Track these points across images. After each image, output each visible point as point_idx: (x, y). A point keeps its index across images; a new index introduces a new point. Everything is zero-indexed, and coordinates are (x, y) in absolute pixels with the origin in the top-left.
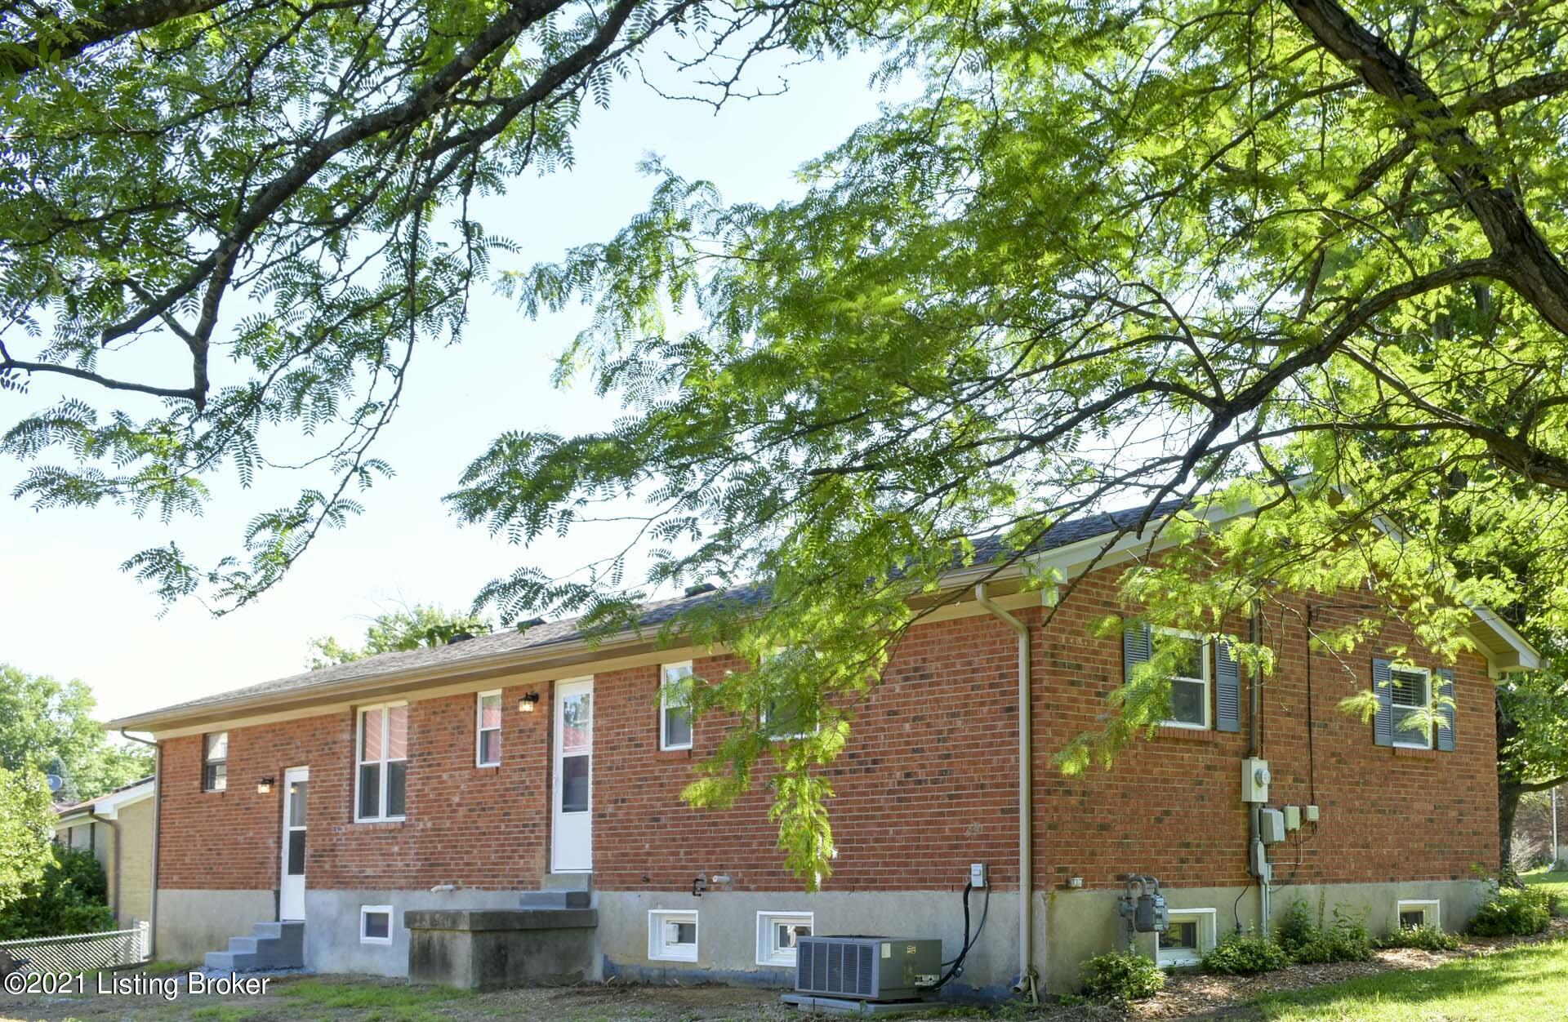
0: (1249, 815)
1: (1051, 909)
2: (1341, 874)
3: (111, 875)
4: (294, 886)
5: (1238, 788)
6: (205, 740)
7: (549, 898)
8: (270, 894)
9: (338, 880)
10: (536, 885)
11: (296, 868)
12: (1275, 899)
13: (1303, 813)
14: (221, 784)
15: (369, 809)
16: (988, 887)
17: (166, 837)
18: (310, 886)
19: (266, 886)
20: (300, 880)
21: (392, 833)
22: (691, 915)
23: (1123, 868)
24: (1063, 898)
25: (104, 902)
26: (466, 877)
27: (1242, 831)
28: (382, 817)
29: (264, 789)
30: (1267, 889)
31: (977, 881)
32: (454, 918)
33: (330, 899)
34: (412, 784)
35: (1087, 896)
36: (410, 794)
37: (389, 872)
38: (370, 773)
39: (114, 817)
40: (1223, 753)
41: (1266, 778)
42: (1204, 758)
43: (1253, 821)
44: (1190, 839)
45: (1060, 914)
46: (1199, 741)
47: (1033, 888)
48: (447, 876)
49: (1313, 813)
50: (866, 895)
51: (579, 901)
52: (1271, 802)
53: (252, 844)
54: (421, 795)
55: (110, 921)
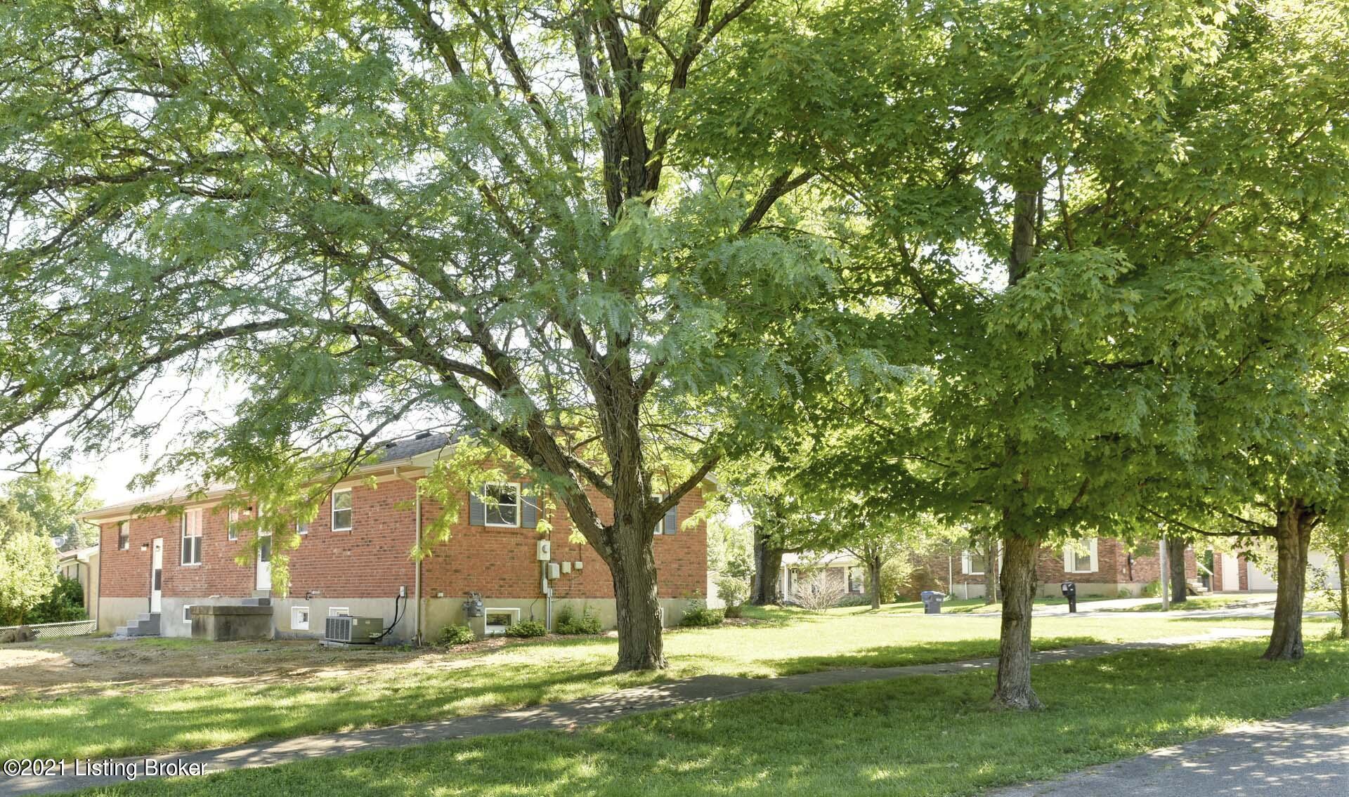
0: (541, 566)
1: (428, 605)
2: (598, 594)
3: (85, 591)
4: (156, 595)
5: (535, 554)
6: (120, 524)
7: (253, 601)
8: (146, 600)
9: (175, 593)
10: (250, 595)
11: (158, 588)
12: (555, 606)
13: (573, 566)
14: (127, 546)
15: (188, 560)
16: (406, 596)
17: (104, 572)
18: (163, 596)
19: (145, 596)
20: (159, 593)
21: (196, 570)
22: (306, 609)
23: (467, 589)
24: (433, 601)
25: (82, 605)
26: (224, 592)
27: (536, 573)
28: (192, 564)
29: (144, 549)
30: (550, 600)
31: (402, 594)
32: (208, 608)
33: (171, 601)
34: (204, 546)
35: (447, 601)
36: (203, 553)
37: (194, 589)
38: (188, 542)
39: (87, 561)
40: (526, 537)
41: (548, 549)
42: (514, 540)
43: (543, 569)
44: (506, 576)
45: (431, 609)
46: (513, 533)
47: (421, 597)
48: (216, 592)
49: (579, 565)
50: (365, 600)
51: (265, 603)
52: (552, 560)
53: (140, 575)
54: (207, 554)
55: (85, 616)
